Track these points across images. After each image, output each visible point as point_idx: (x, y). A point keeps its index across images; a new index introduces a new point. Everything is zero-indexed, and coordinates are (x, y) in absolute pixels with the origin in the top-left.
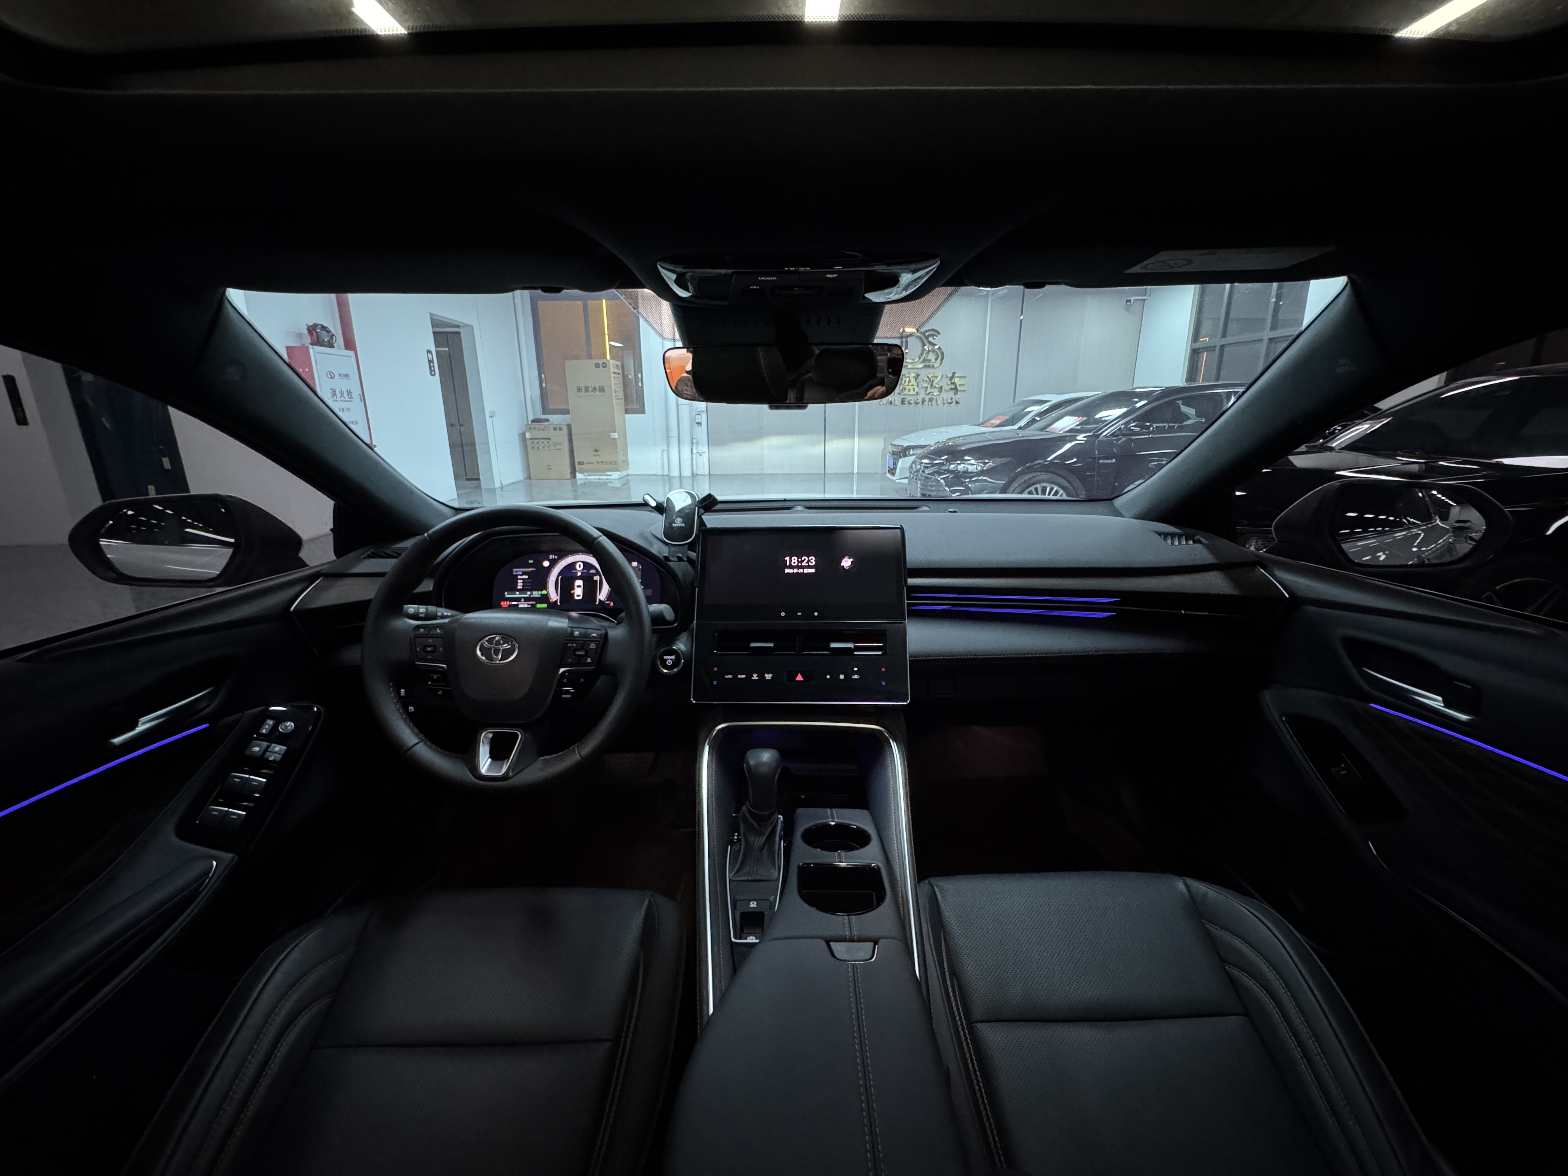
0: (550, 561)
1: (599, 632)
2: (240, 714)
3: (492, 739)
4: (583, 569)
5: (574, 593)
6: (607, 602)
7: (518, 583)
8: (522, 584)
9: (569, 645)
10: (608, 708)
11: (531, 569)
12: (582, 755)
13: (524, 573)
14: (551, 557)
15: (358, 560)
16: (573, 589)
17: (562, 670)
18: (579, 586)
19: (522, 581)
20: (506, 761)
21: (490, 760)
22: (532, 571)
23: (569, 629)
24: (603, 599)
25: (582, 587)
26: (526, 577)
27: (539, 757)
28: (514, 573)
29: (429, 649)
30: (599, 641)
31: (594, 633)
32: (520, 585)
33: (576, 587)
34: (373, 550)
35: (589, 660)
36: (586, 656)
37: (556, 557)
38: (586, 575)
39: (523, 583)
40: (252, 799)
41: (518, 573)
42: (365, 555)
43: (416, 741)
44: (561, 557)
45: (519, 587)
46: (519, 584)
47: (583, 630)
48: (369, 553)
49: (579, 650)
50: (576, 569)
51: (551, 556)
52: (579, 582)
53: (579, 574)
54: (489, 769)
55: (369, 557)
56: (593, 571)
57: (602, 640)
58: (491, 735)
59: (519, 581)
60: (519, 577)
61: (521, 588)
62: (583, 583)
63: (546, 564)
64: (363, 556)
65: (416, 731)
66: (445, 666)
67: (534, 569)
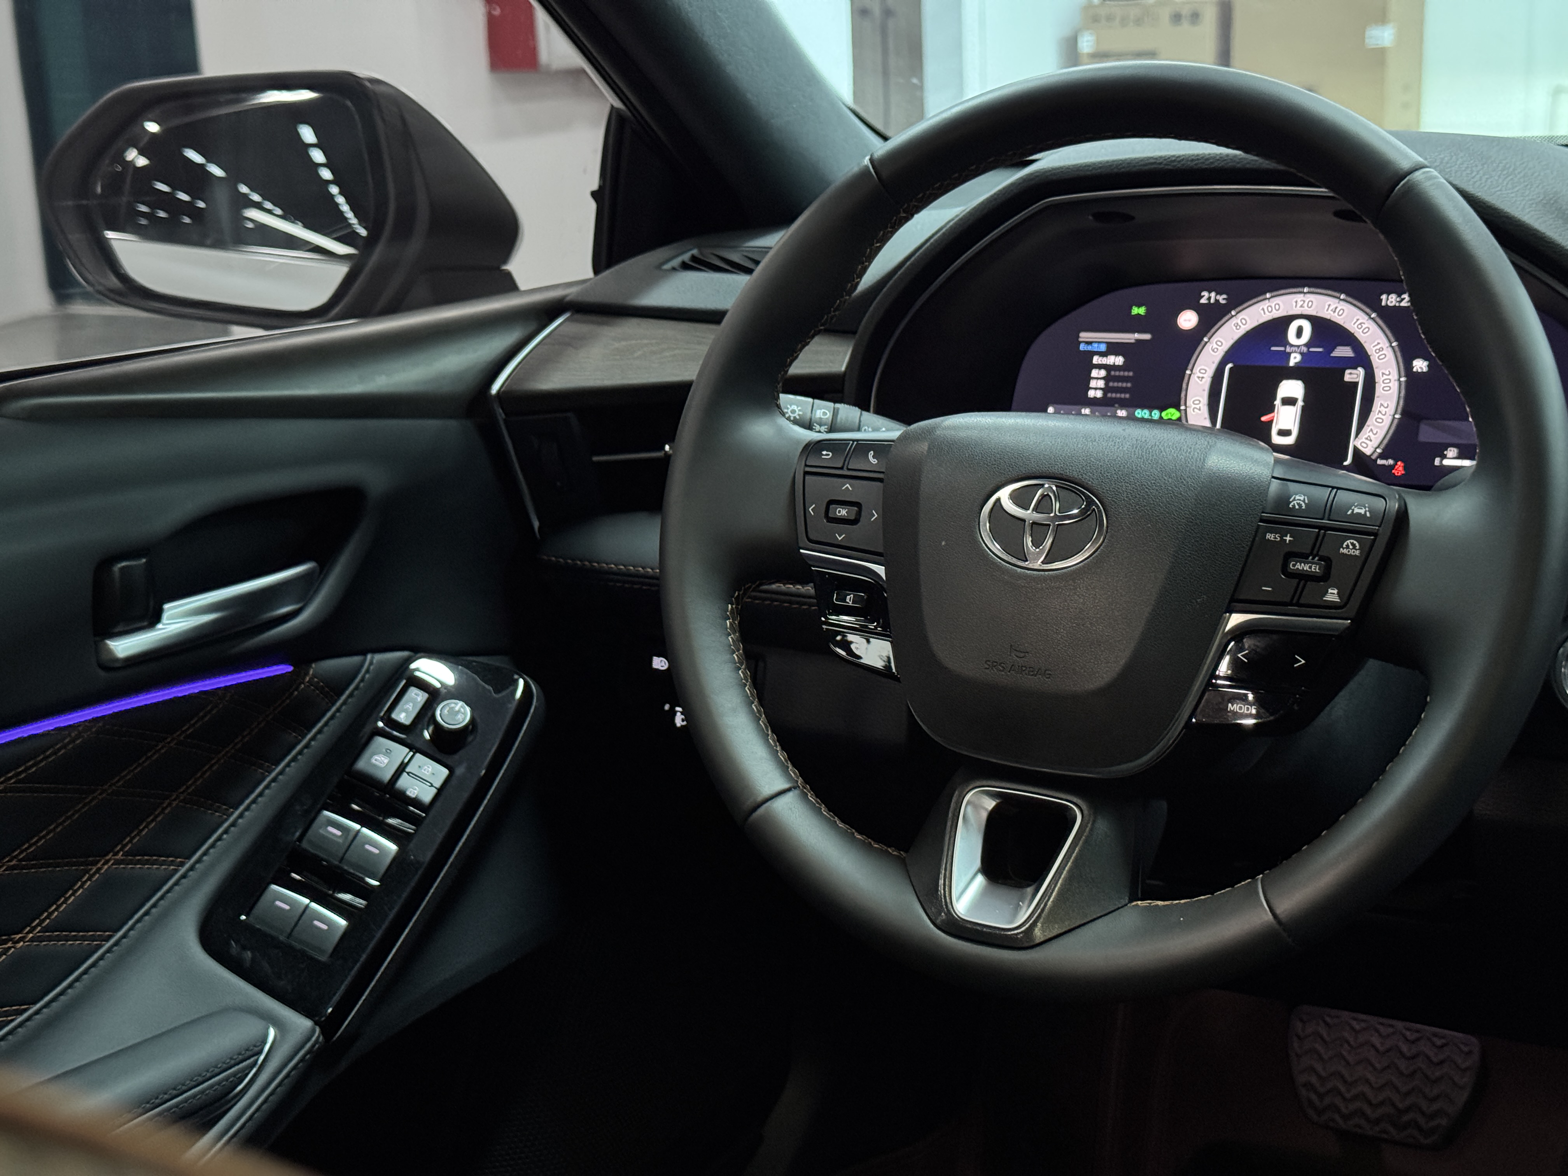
0: (1200, 309)
1: (1380, 504)
2: (356, 659)
3: (993, 816)
4: (1308, 345)
5: (1270, 423)
6: (1380, 462)
7: (1089, 378)
8: (1101, 384)
9: (1270, 536)
10: (1383, 771)
11: (1137, 336)
12: (1279, 911)
13: (1113, 349)
14: (1206, 297)
15: (658, 273)
16: (1271, 409)
17: (1236, 619)
18: (1289, 401)
19: (1103, 373)
20: (1030, 890)
21: (980, 879)
22: (1138, 341)
23: (1275, 485)
24: (1368, 451)
25: (1300, 403)
26: (1119, 360)
27: (1131, 901)
28: (1082, 347)
29: (843, 512)
30: (1375, 534)
31: (1360, 506)
32: (1096, 388)
33: (1278, 402)
34: (695, 252)
35: (1332, 595)
36: (1325, 578)
37: (1222, 299)
38: (1321, 365)
39: (1106, 379)
40: (361, 890)
41: (1095, 347)
42: (676, 262)
43: (781, 784)
44: (1237, 302)
45: (1091, 394)
46: (1093, 384)
47: (1323, 494)
48: (686, 257)
49: (1303, 557)
50: (1285, 342)
51: (1205, 294)
52: (1292, 388)
53: (1295, 359)
54: (977, 904)
55: (685, 266)
56: (1343, 352)
57: (1385, 533)
58: (990, 804)
59: (1095, 373)
60: (1096, 360)
61: (1099, 394)
62: (1307, 389)
63: (1188, 320)
64: (667, 266)
65: (782, 756)
66: (880, 570)
67: (1147, 337)
